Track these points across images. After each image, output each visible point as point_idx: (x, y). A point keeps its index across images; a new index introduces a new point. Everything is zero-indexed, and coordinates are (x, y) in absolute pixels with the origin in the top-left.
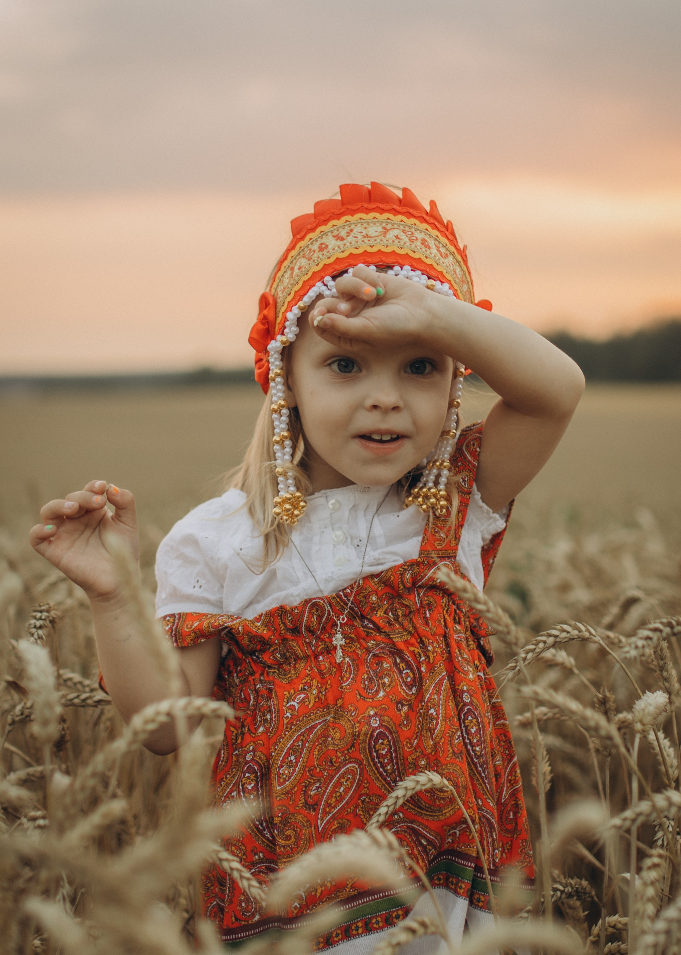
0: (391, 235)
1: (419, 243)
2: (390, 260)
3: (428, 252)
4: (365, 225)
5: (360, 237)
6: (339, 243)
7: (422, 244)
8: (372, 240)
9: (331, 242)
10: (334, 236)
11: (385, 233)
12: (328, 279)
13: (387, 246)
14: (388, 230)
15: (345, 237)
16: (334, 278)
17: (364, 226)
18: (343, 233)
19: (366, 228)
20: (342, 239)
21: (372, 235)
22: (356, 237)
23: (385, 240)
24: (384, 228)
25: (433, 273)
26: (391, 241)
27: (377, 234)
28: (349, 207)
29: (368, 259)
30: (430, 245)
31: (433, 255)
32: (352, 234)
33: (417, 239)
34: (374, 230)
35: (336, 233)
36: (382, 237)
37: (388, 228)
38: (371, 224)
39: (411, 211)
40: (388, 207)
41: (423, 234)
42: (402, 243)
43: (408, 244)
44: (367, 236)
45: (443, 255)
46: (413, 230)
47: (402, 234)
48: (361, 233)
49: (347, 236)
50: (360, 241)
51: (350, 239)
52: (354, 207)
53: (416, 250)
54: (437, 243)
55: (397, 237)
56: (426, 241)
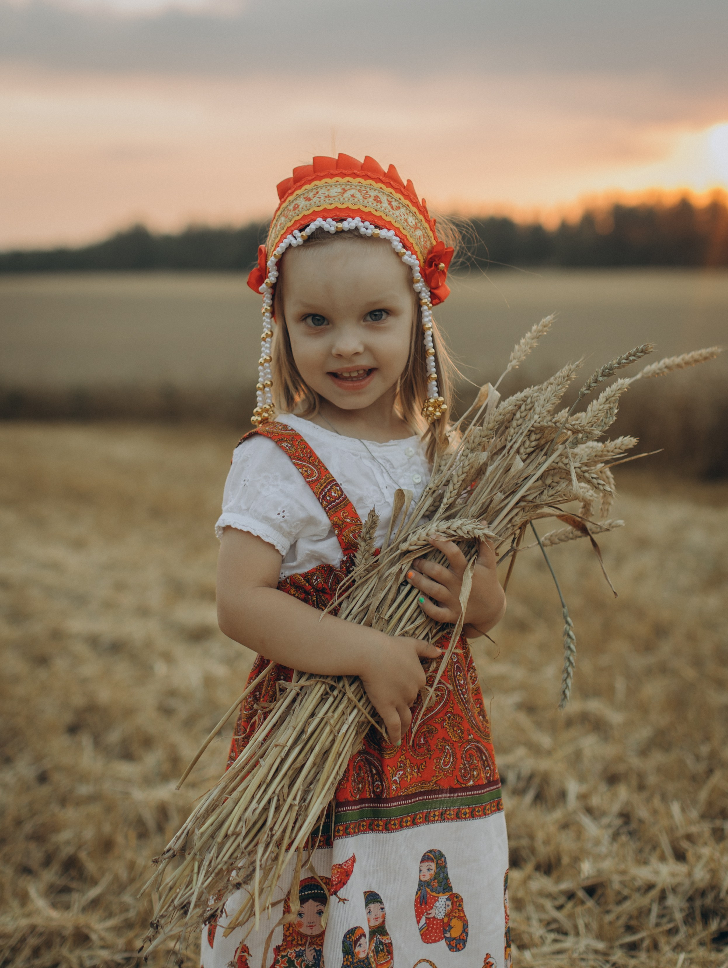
0: (347, 195)
1: (371, 200)
2: (343, 215)
3: (379, 206)
4: (329, 188)
5: (323, 198)
6: (308, 203)
7: (375, 200)
8: (332, 199)
9: (302, 202)
10: (304, 198)
11: (344, 193)
12: (296, 232)
13: (343, 203)
14: (346, 191)
15: (312, 198)
16: (301, 231)
17: (327, 189)
18: (311, 195)
19: (329, 190)
20: (310, 200)
21: (333, 195)
22: (320, 198)
23: (341, 199)
24: (343, 189)
25: (380, 223)
26: (347, 199)
27: (336, 194)
28: (319, 174)
29: (326, 215)
30: (382, 200)
31: (383, 209)
32: (317, 196)
33: (370, 196)
34: (335, 191)
35: (306, 195)
36: (340, 196)
37: (346, 189)
38: (333, 187)
39: (369, 174)
40: (349, 172)
41: (377, 191)
42: (356, 200)
43: (361, 201)
44: (329, 196)
45: (395, 207)
46: (368, 189)
47: (358, 193)
48: (324, 194)
49: (314, 197)
50: (322, 201)
51: (316, 199)
52: (322, 174)
53: (367, 205)
54: (389, 198)
55: (353, 196)
56: (378, 197)
